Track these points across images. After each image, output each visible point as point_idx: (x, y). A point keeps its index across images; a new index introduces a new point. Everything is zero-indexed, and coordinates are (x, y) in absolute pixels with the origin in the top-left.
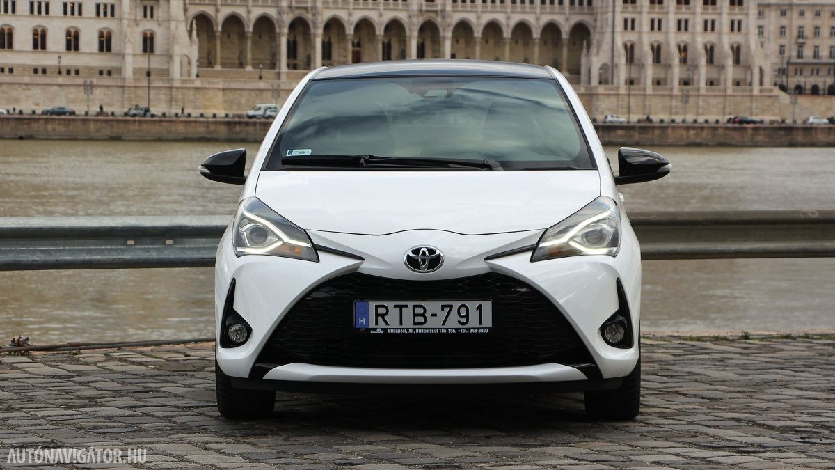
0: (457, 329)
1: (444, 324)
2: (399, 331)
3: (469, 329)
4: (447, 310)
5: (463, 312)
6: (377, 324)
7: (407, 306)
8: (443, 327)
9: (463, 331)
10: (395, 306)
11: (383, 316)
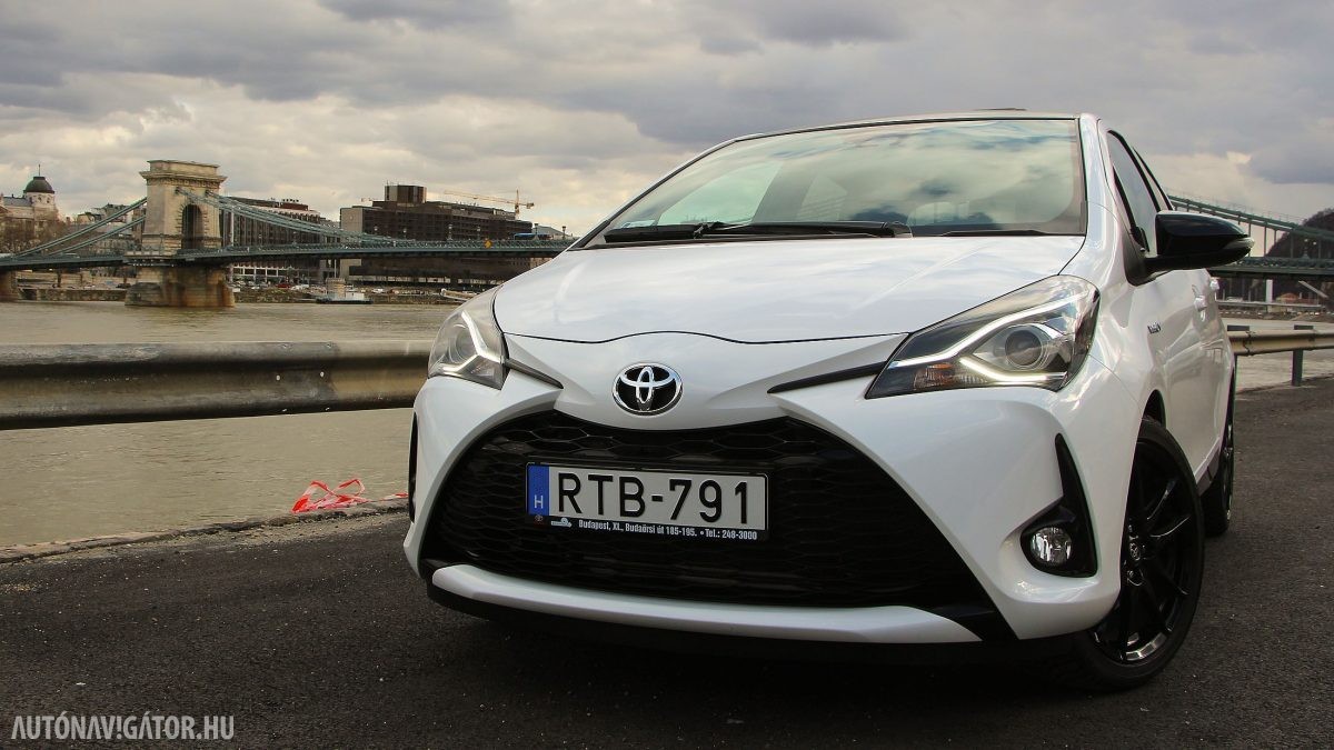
0: (698, 530)
1: (674, 517)
2: (596, 526)
3: (721, 529)
4: (680, 489)
5: (711, 495)
6: (561, 509)
7: (610, 479)
8: (673, 522)
9: (710, 534)
10: (591, 478)
11: (571, 494)
